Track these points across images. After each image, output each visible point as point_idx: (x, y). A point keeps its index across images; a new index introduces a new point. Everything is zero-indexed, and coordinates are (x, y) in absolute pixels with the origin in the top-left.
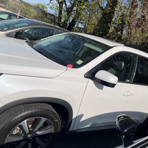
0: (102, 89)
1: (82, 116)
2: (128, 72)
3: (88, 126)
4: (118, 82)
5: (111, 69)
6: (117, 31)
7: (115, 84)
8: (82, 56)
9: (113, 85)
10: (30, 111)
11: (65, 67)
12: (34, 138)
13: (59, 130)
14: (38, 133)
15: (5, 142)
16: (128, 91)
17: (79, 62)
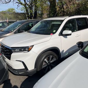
0: (67, 38)
1: (63, 50)
2: (74, 27)
3: (67, 54)
4: (72, 32)
5: (67, 29)
6: (61, 9)
8: (51, 28)
9: (70, 34)
10: (44, 56)
11: (51, 35)
12: (50, 64)
13: (58, 59)
14: (51, 62)
15: (43, 68)
16: (77, 35)
17: (54, 31)
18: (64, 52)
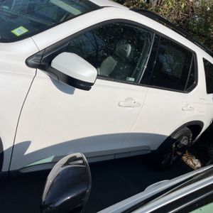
1: (27, 144)
7: (92, 84)
17: (19, 31)
18: (29, 151)
